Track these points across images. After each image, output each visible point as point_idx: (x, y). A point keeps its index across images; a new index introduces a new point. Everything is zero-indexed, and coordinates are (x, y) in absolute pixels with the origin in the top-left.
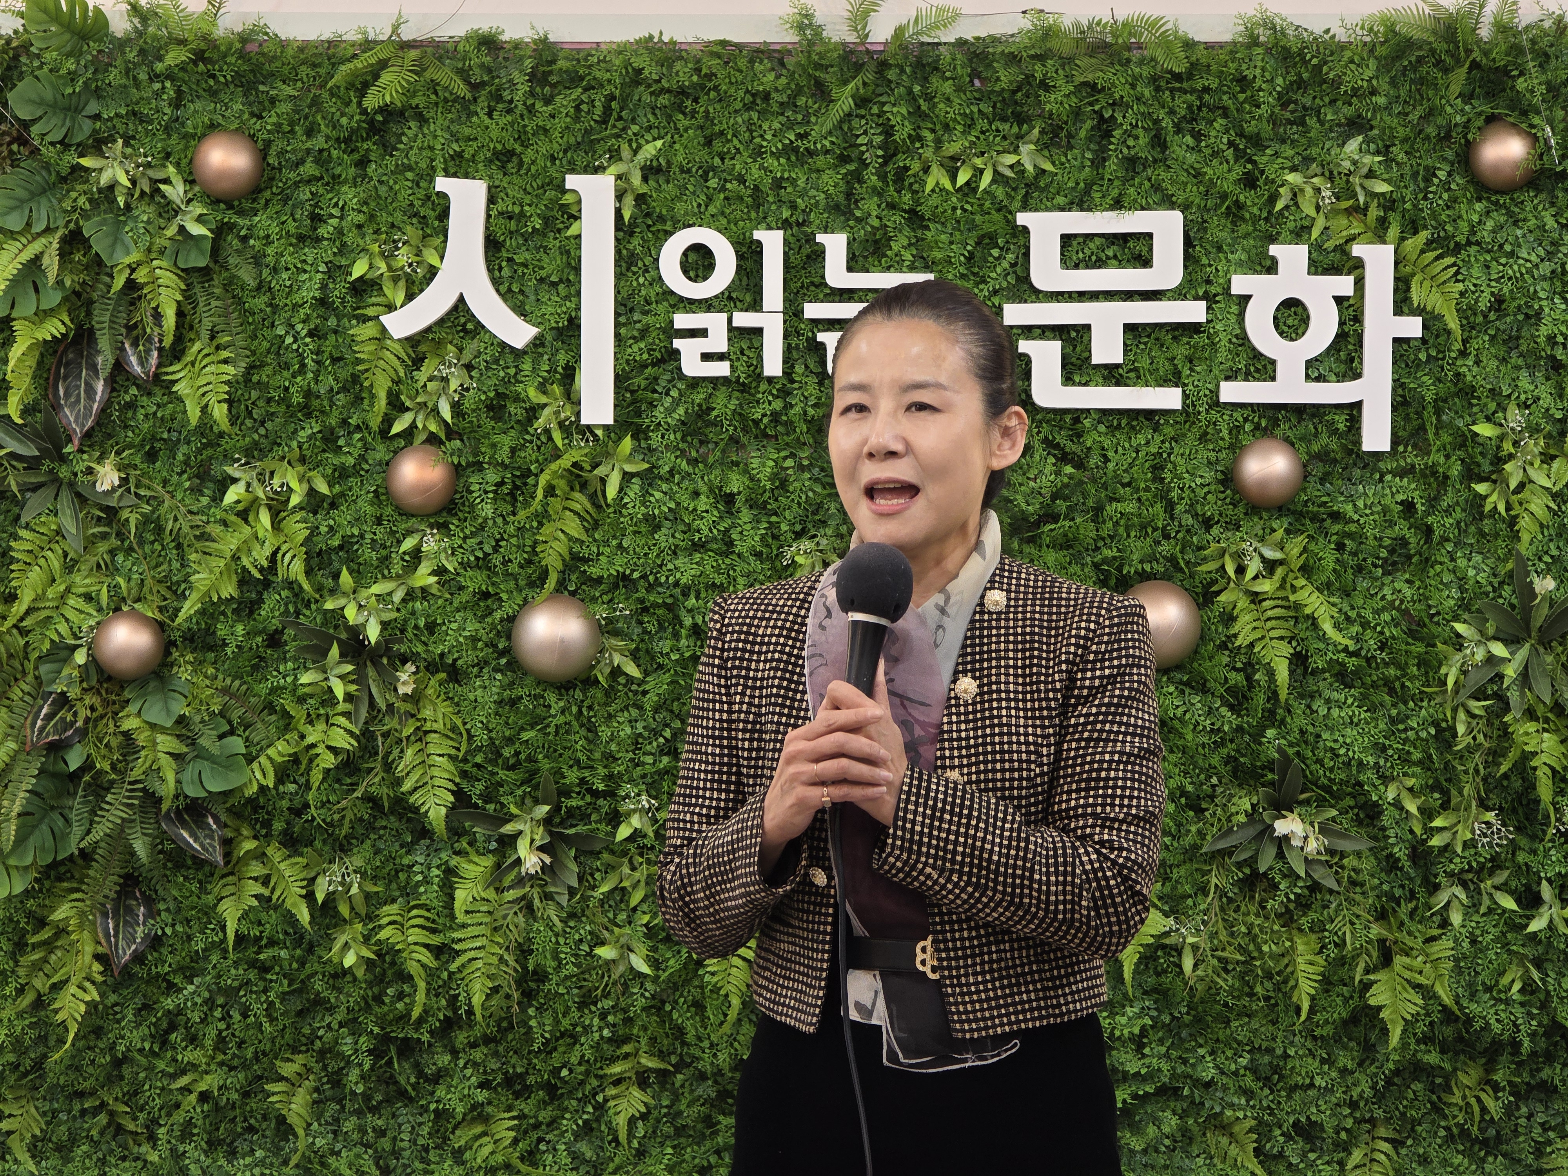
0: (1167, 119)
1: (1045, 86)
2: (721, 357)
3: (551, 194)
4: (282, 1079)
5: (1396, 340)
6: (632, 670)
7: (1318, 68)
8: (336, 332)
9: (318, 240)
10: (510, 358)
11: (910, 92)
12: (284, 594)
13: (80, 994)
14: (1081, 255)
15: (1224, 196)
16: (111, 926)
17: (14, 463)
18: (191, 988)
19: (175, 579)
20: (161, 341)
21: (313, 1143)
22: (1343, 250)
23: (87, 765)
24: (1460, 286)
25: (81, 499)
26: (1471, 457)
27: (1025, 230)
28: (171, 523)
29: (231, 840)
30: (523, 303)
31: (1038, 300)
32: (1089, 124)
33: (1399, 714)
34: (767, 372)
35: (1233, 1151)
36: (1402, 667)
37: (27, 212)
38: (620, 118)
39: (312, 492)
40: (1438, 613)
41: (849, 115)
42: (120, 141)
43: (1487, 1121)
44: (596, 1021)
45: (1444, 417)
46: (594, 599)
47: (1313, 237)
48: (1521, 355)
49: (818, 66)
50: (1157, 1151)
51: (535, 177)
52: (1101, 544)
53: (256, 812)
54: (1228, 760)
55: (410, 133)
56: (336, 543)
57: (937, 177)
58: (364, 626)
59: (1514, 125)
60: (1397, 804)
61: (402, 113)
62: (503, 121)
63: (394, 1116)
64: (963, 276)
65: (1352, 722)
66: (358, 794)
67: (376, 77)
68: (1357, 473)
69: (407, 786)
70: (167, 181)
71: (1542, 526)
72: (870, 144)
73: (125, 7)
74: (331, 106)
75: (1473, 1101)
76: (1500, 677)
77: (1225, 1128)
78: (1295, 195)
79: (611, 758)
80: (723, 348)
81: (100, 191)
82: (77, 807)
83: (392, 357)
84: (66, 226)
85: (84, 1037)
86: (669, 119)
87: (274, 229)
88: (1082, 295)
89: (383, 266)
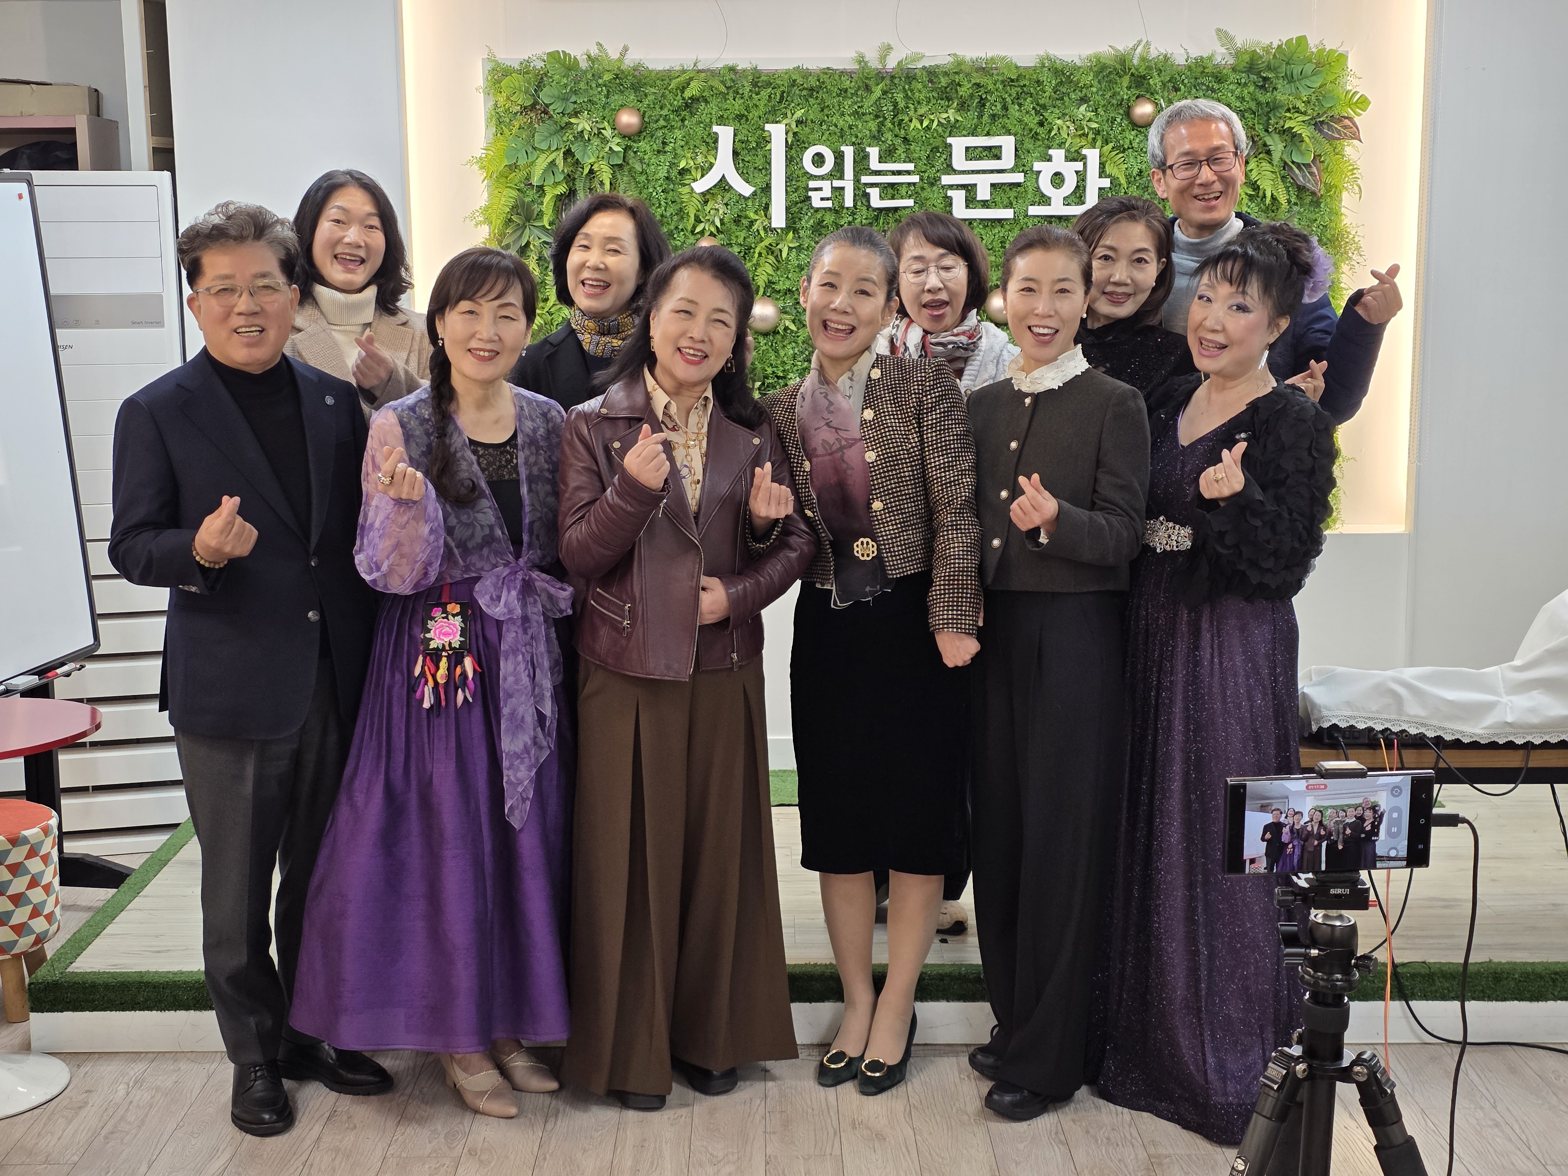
0: (1008, 98)
1: (959, 85)
2: (828, 199)
3: (759, 132)
5: (1100, 189)
6: (793, 327)
7: (1069, 77)
8: (673, 191)
9: (665, 152)
10: (743, 200)
11: (904, 88)
14: (973, 155)
15: (1031, 130)
22: (1078, 151)
24: (1126, 166)
27: (950, 145)
30: (748, 178)
31: (955, 174)
32: (977, 101)
34: (847, 205)
37: (549, 141)
38: (787, 100)
41: (880, 98)
42: (585, 112)
46: (777, 299)
47: (1066, 147)
49: (867, 78)
51: (753, 125)
55: (702, 108)
57: (915, 123)
59: (1148, 99)
61: (698, 100)
62: (740, 102)
64: (925, 165)
67: (688, 84)
70: (604, 129)
72: (888, 110)
73: (586, 56)
74: (670, 96)
78: (1059, 129)
79: (784, 363)
80: (829, 195)
81: (578, 133)
83: (696, 200)
84: (565, 148)
86: (807, 100)
87: (647, 148)
88: (974, 172)
89: (692, 163)
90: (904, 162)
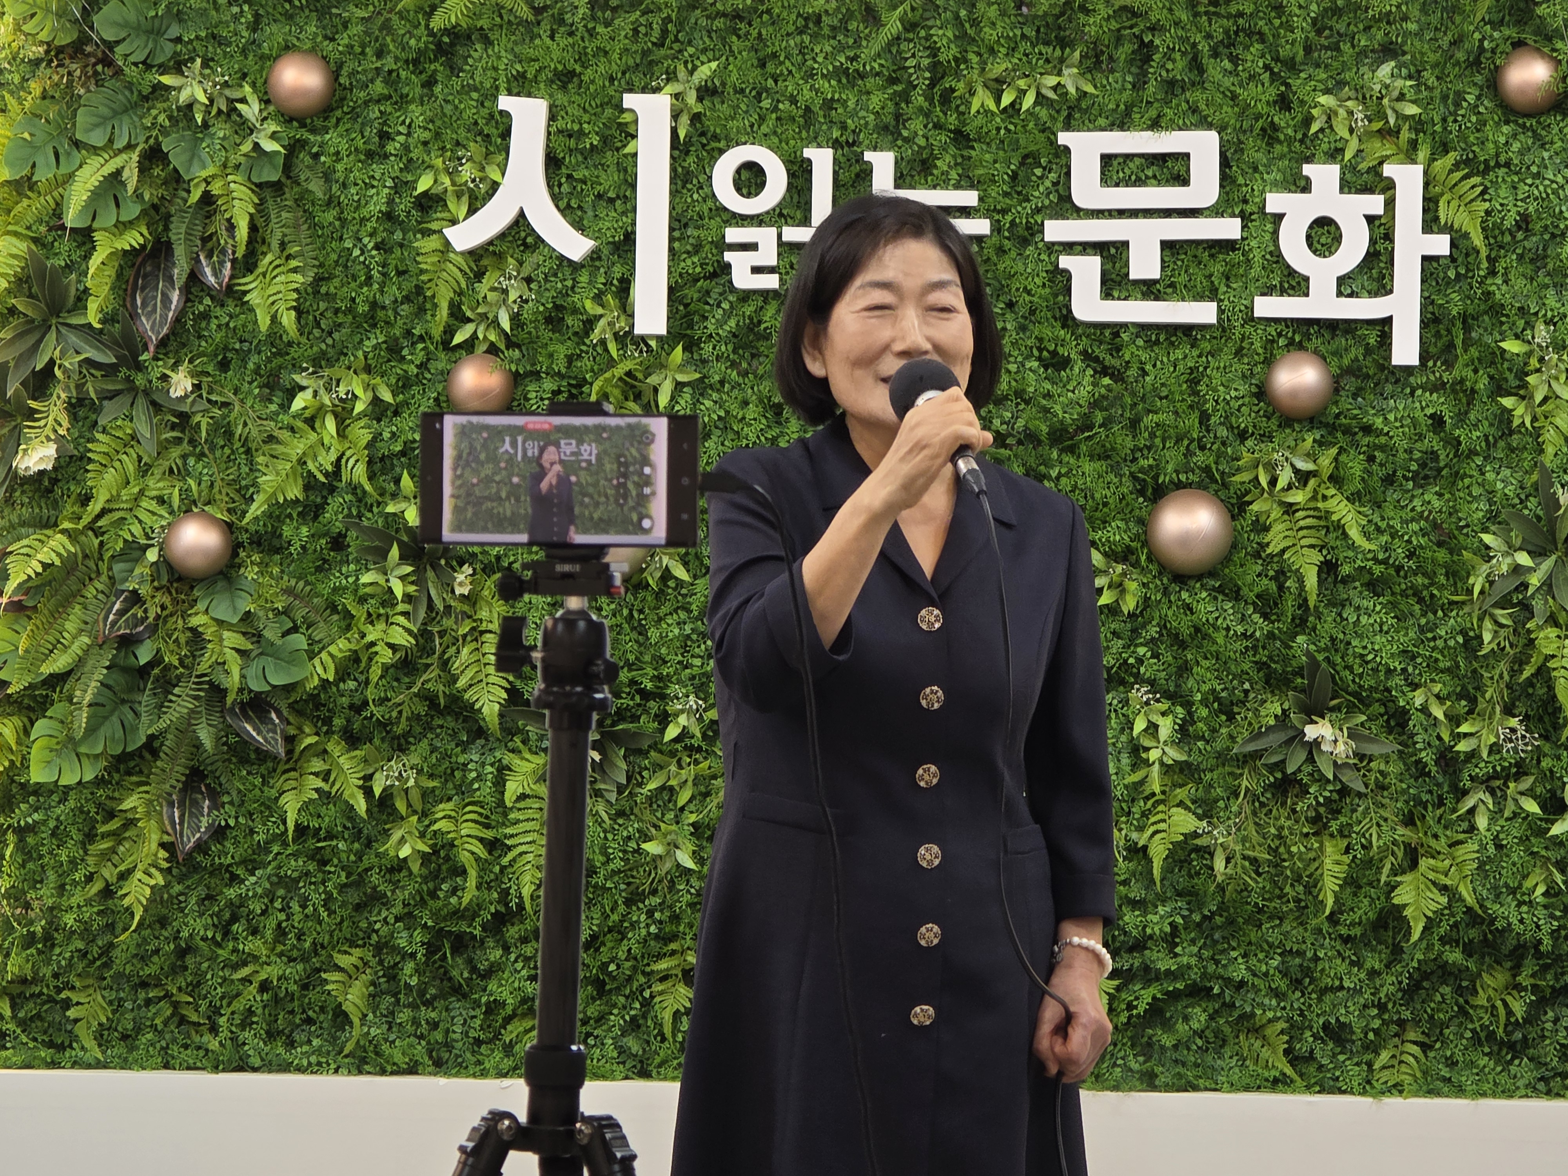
0: (1203, 43)
1: (1084, 9)
2: (771, 270)
3: (609, 112)
4: (339, 969)
5: (1425, 258)
6: (680, 572)
8: (401, 246)
9: (386, 156)
10: (567, 271)
11: (957, 17)
12: (348, 498)
13: (146, 879)
14: (1121, 175)
15: (1258, 118)
16: (176, 815)
17: (93, 371)
18: (253, 879)
19: (243, 483)
20: (234, 253)
21: (368, 1033)
22: (1376, 170)
23: (156, 661)
24: (1487, 205)
25: (156, 407)
26: (1501, 373)
27: (1067, 150)
28: (240, 427)
29: (294, 736)
30: (581, 219)
31: (1080, 218)
32: (1129, 48)
33: (1427, 623)
35: (1265, 1053)
36: (1431, 576)
37: (109, 128)
38: (677, 40)
39: (376, 401)
40: (1467, 526)
41: (898, 38)
42: (199, 61)
43: (1512, 1025)
44: (643, 917)
45: (1473, 334)
47: (1347, 158)
48: (1549, 274)
50: (1189, 1049)
51: (595, 94)
52: (1138, 454)
53: (318, 710)
54: (1261, 666)
55: (476, 55)
56: (399, 448)
57: (982, 99)
59: (1538, 50)
60: (1424, 710)
61: (467, 35)
62: (563, 42)
63: (447, 1010)
64: (1006, 194)
65: (1381, 631)
66: (415, 690)
68: (1389, 388)
69: (461, 683)
70: (243, 101)
71: (1566, 439)
72: (917, 67)
74: (401, 28)
75: (1499, 1004)
76: (1525, 586)
77: (1257, 1031)
78: (1329, 118)
79: (660, 660)
80: (773, 261)
81: (179, 109)
82: (146, 699)
83: (454, 269)
84: (146, 142)
85: (149, 926)
86: (723, 39)
87: (344, 146)
88: (1122, 213)
89: (447, 181)
90: (958, 187)
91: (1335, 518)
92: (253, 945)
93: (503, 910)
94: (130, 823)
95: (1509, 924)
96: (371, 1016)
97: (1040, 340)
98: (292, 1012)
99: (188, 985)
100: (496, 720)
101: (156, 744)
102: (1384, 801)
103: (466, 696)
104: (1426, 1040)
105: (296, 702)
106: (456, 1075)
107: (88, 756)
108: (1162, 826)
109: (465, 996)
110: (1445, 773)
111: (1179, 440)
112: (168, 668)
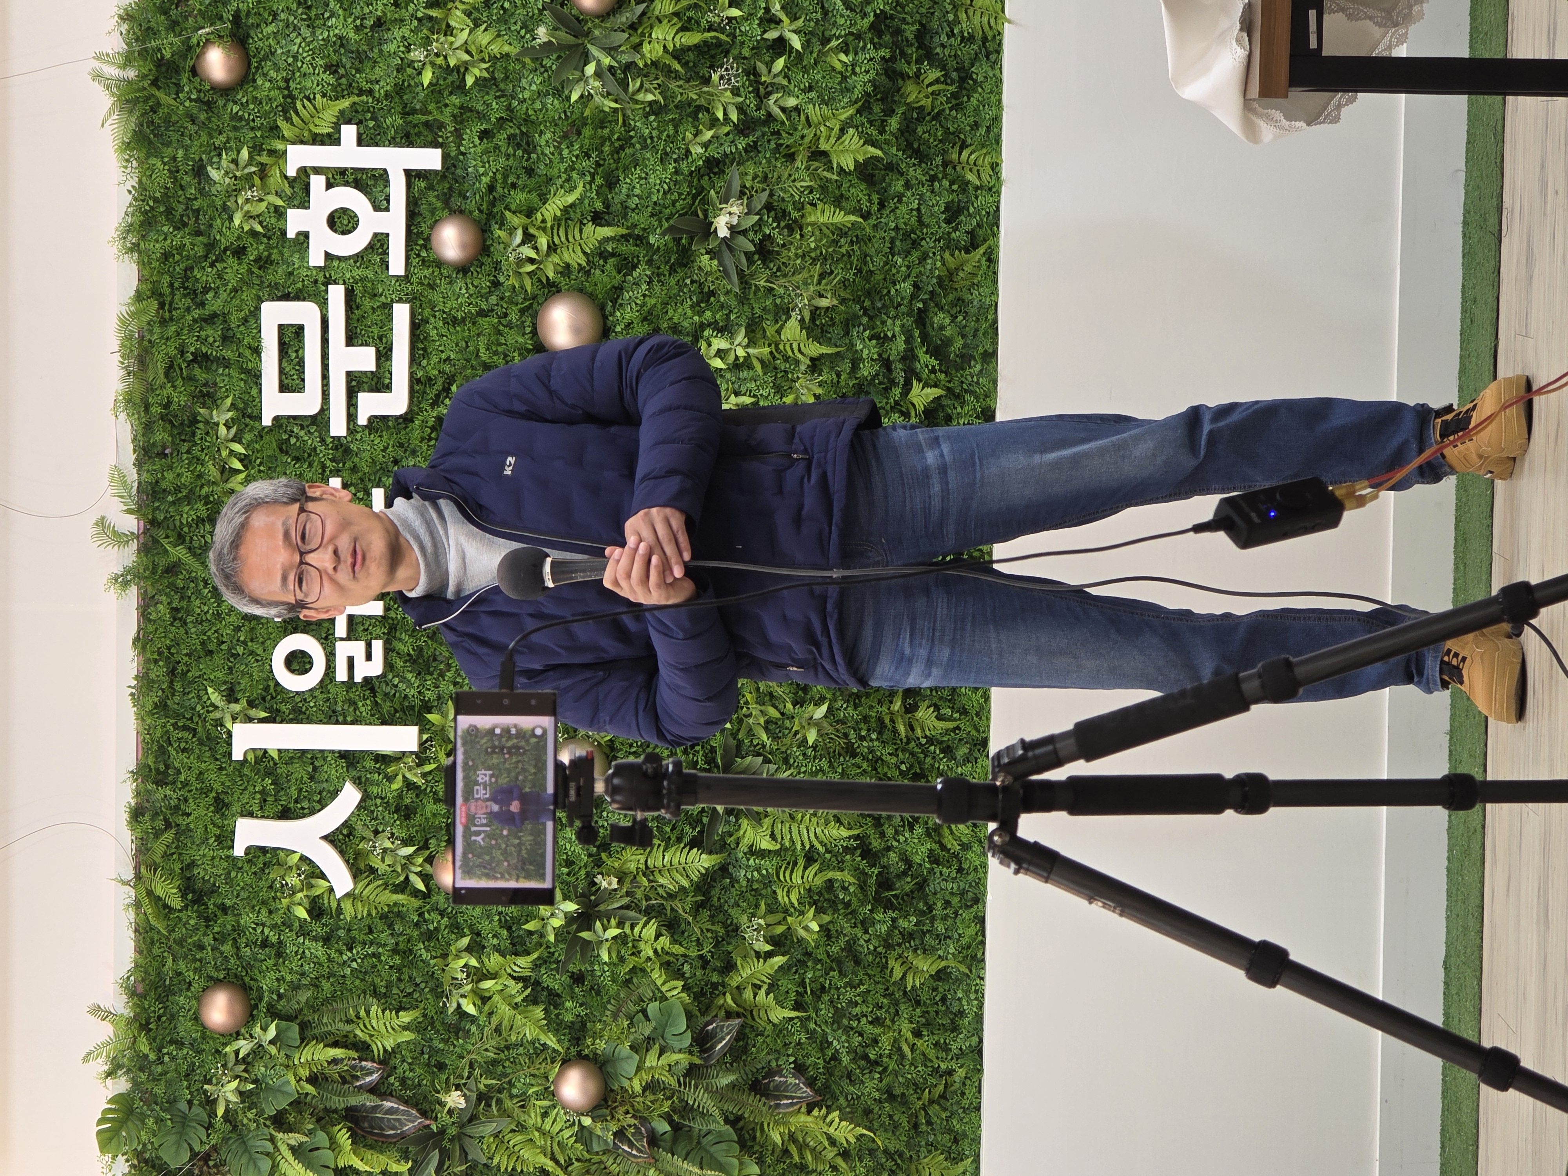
0: (193, 314)
1: (167, 405)
2: (369, 646)
3: (246, 771)
4: (904, 977)
5: (360, 143)
7: (156, 200)
8: (349, 930)
9: (280, 942)
10: (369, 802)
11: (173, 503)
12: (543, 971)
13: (835, 1125)
14: (295, 377)
15: (251, 272)
16: (786, 1102)
17: (444, 1168)
18: (835, 1043)
19: (531, 1051)
20: (354, 1059)
21: (953, 954)
22: (292, 182)
23: (668, 1118)
24: (317, 96)
25: (473, 1118)
26: (448, 86)
27: (276, 419)
28: (489, 1054)
29: (726, 1012)
30: (329, 792)
31: (328, 409)
32: (197, 371)
33: (639, 143)
34: (381, 612)
35: (968, 268)
36: (603, 140)
37: (258, 1155)
38: (191, 719)
39: (469, 949)
40: (565, 112)
41: (190, 548)
42: (206, 1087)
43: (946, 79)
44: (865, 744)
45: (418, 107)
47: (282, 204)
48: (371, 50)
49: (154, 572)
50: (965, 326)
51: (233, 782)
53: (705, 994)
54: (672, 270)
55: (202, 873)
56: (505, 932)
58: (566, 914)
59: (198, 57)
60: (706, 145)
61: (187, 880)
62: (192, 806)
63: (935, 894)
64: (310, 465)
65: (646, 178)
66: (690, 919)
67: (159, 898)
68: (459, 172)
69: (685, 883)
70: (237, 1053)
71: (499, 36)
73: (109, 1081)
74: (181, 932)
75: (930, 89)
76: (611, 68)
77: (951, 274)
78: (251, 217)
80: (361, 645)
81: (243, 1102)
82: (698, 1125)
83: (367, 889)
84: (268, 1127)
85: (871, 1122)
86: (190, 683)
87: (272, 975)
88: (325, 376)
89: (300, 895)
91: (559, 214)
92: (885, 1043)
93: (859, 852)
94: (792, 1137)
95: (870, 81)
96: (940, 952)
97: (423, 439)
98: (937, 1013)
99: (916, 1092)
100: (714, 857)
101: (732, 1117)
102: (776, 176)
103: (696, 879)
104: (958, 145)
105: (700, 1010)
106: (985, 887)
107: (740, 1170)
108: (795, 346)
109: (925, 880)
110: (754, 130)
111: (499, 333)
112: (673, 1109)
